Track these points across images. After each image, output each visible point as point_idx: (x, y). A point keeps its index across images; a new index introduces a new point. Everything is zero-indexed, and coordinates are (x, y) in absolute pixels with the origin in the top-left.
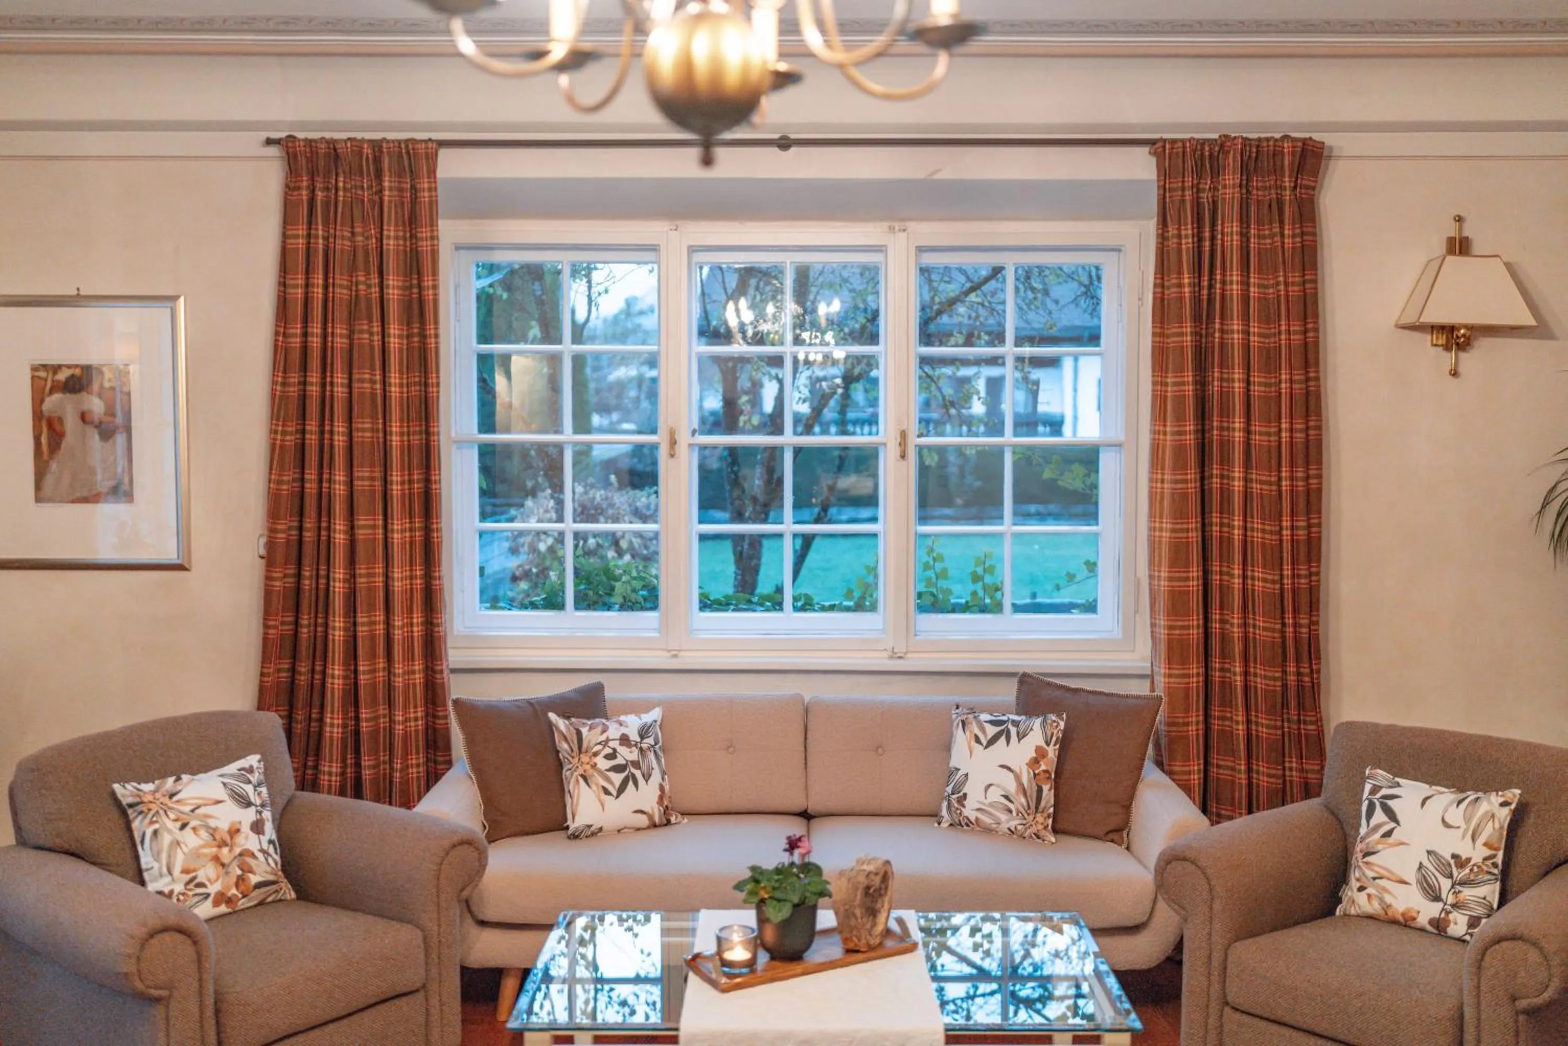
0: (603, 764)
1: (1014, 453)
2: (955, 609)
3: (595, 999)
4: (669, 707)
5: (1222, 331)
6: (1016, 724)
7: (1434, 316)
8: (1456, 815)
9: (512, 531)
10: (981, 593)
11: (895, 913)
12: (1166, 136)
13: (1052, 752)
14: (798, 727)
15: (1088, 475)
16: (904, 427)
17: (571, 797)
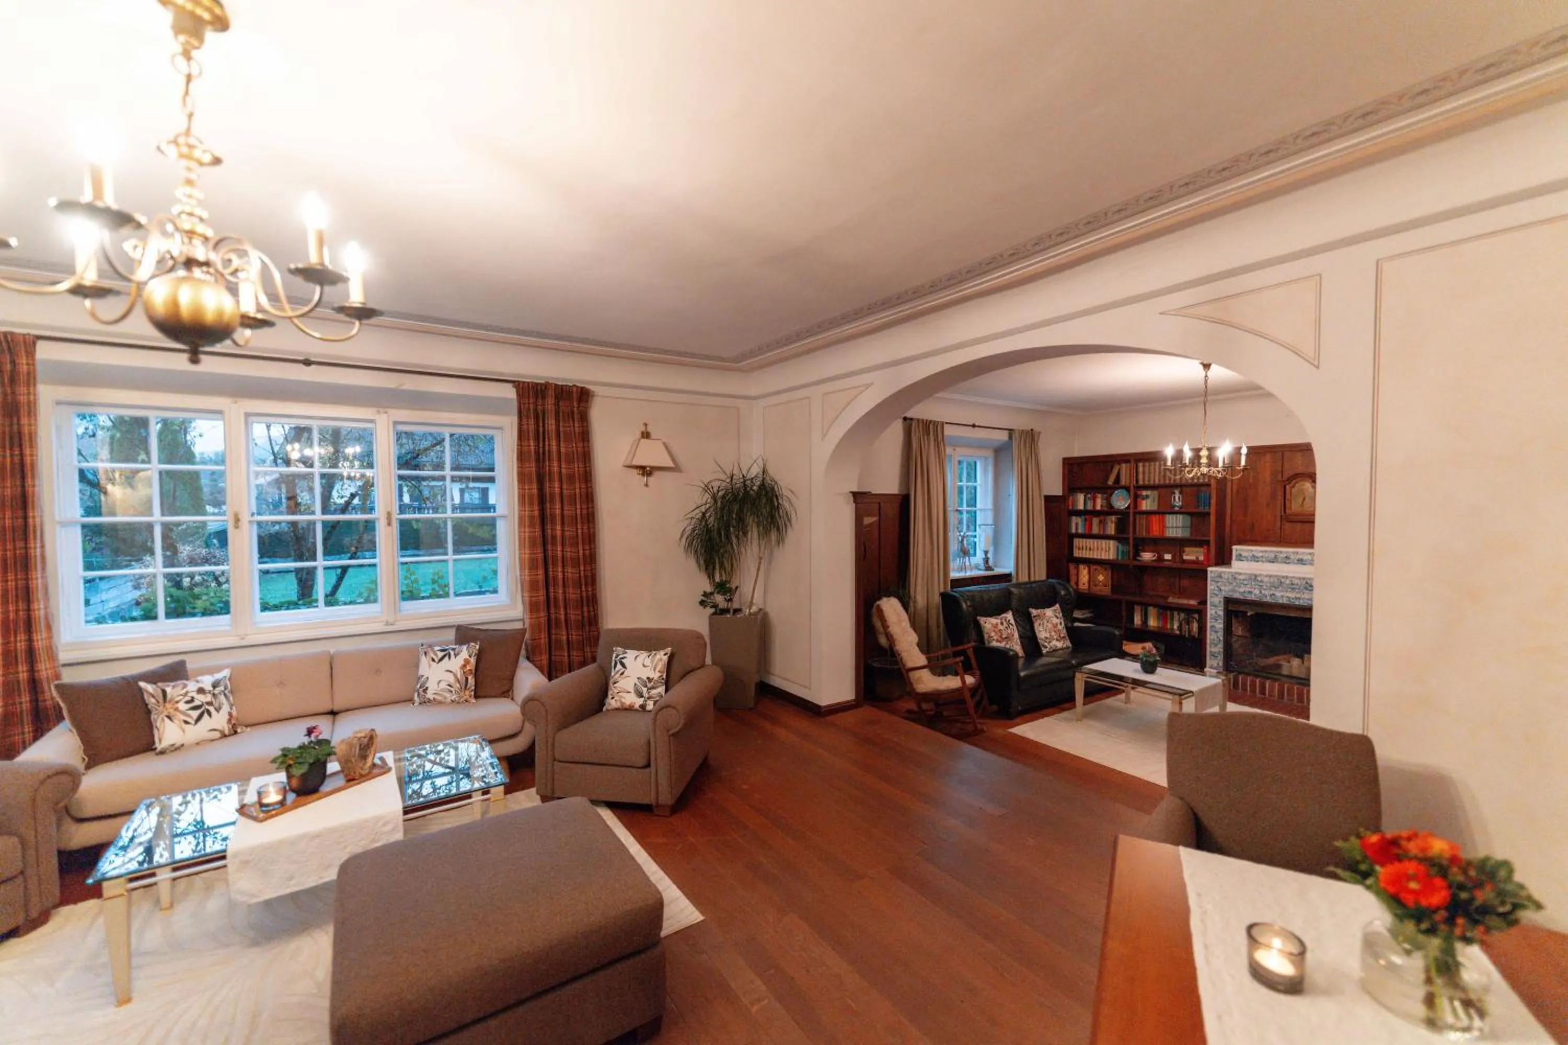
0: (182, 706)
1: (453, 521)
2: (423, 598)
3: (204, 842)
4: (234, 668)
5: (549, 466)
6: (453, 649)
7: (636, 462)
8: (648, 662)
9: (134, 575)
10: (437, 588)
11: (378, 755)
12: (520, 379)
13: (473, 660)
14: (327, 668)
15: (491, 531)
16: (389, 510)
17: (158, 730)
